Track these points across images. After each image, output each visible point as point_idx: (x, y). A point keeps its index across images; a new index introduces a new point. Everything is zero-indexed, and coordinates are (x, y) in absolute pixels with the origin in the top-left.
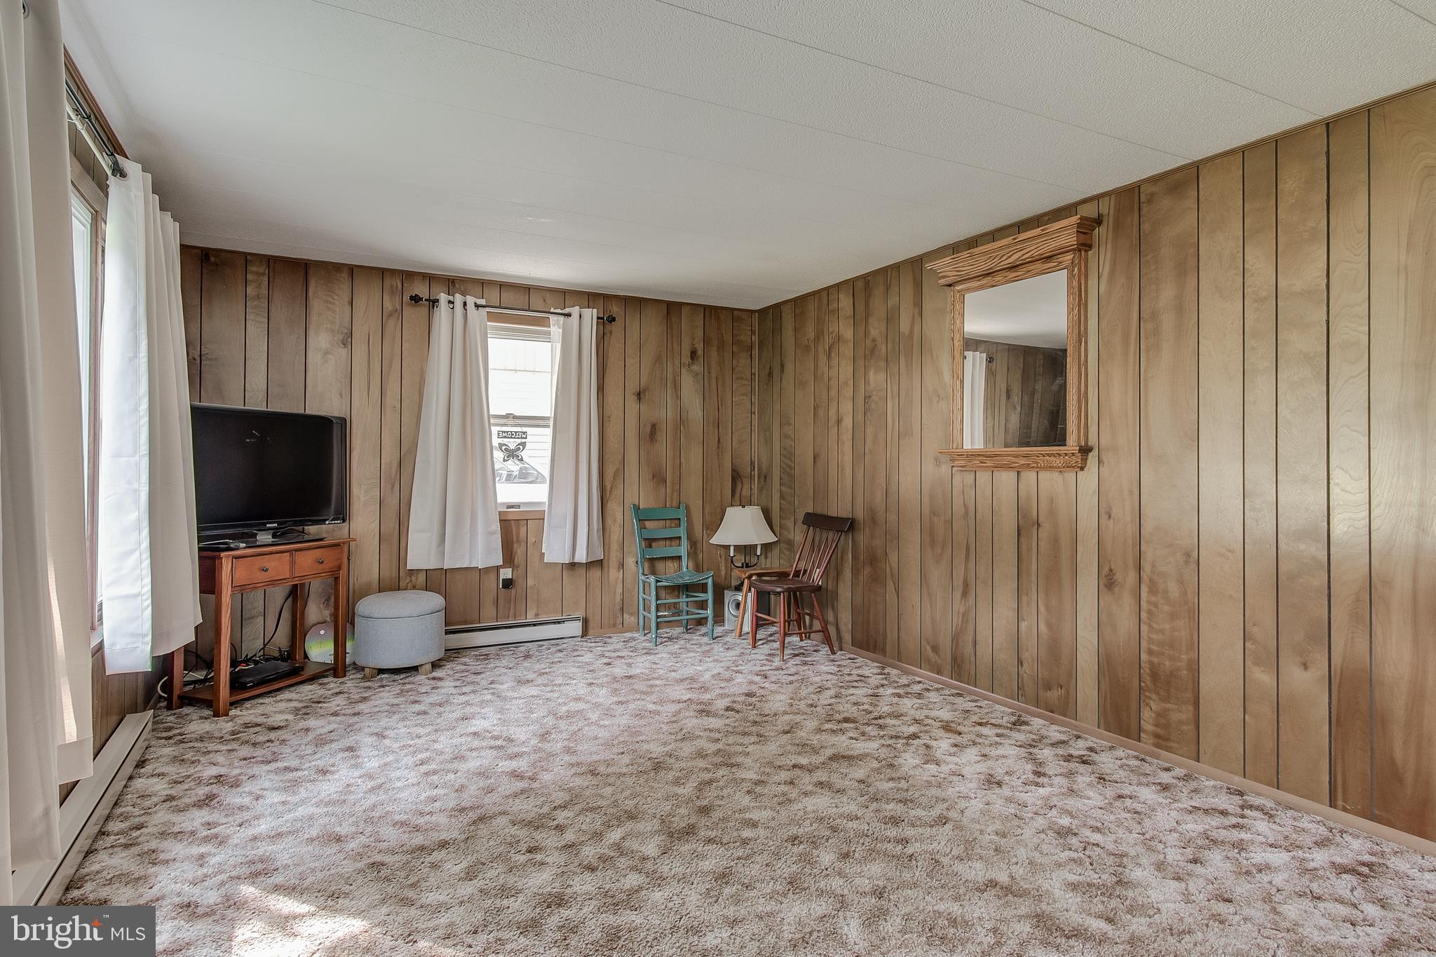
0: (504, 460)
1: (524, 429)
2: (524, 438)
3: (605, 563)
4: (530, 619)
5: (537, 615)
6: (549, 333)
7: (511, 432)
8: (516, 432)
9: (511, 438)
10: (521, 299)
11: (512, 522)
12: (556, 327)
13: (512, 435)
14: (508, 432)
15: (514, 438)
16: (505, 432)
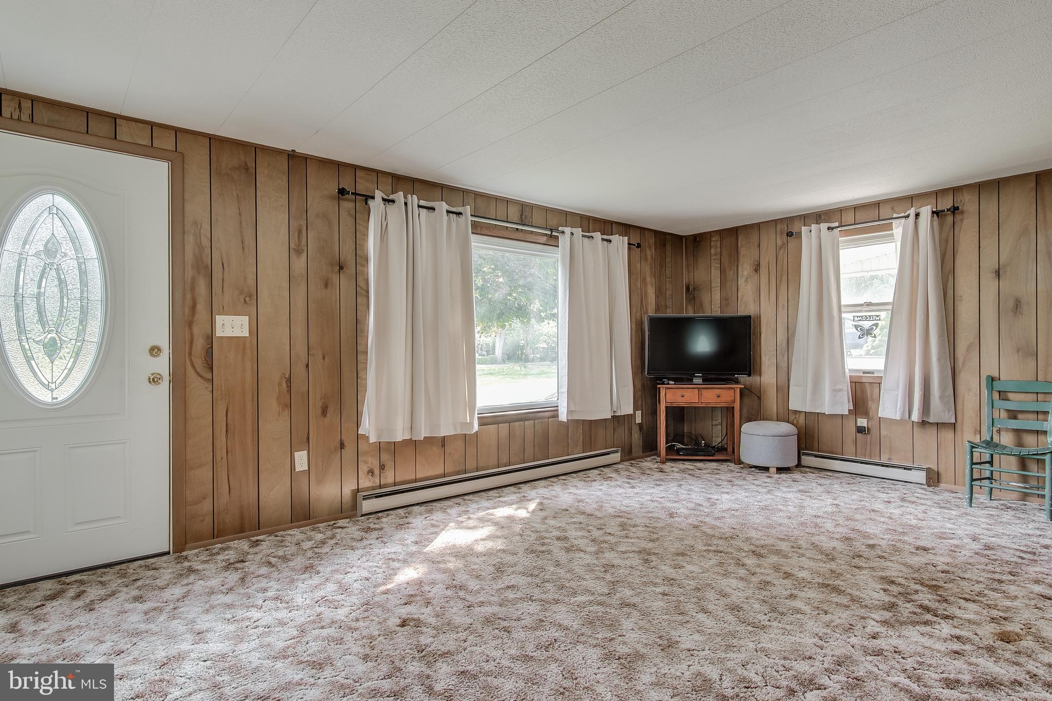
0: (859, 338)
1: (877, 313)
2: (877, 320)
3: (958, 426)
4: (884, 460)
5: (890, 459)
6: (892, 235)
7: (866, 316)
8: (870, 316)
9: (866, 320)
10: (873, 213)
11: (867, 384)
12: (898, 229)
13: (867, 318)
14: (862, 317)
15: (869, 320)
16: (860, 317)
